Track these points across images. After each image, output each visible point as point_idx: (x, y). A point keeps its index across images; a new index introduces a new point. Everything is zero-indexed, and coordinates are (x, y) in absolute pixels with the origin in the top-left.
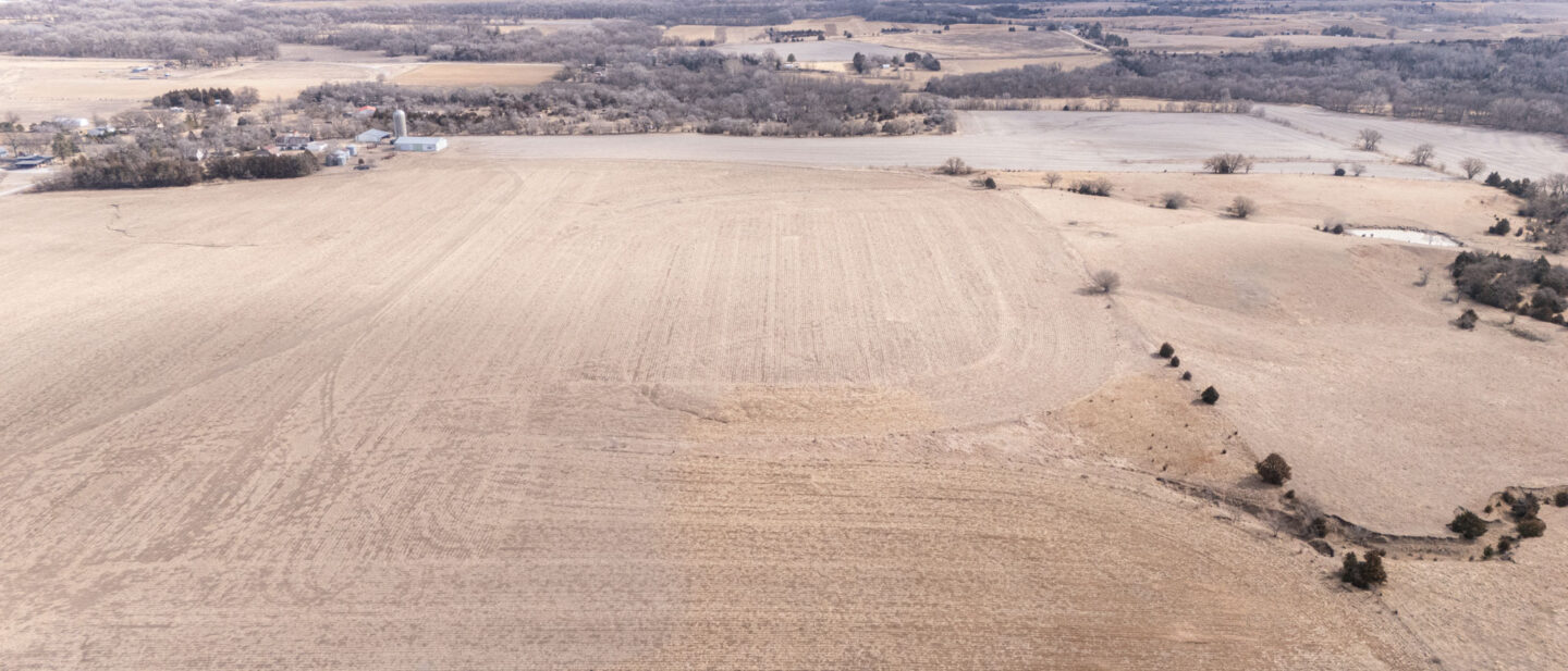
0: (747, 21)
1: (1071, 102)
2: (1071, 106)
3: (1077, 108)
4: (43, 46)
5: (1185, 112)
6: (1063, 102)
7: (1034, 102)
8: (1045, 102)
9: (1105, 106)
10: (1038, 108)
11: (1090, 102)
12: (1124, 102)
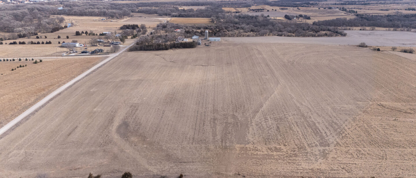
0: (240, 6)
1: (362, 28)
2: (362, 29)
3: (363, 30)
4: (74, 13)
5: (393, 31)
6: (359, 28)
7: (351, 28)
8: (354, 28)
9: (371, 29)
10: (353, 30)
11: (368, 28)
12: (376, 28)
